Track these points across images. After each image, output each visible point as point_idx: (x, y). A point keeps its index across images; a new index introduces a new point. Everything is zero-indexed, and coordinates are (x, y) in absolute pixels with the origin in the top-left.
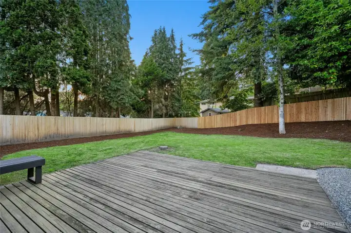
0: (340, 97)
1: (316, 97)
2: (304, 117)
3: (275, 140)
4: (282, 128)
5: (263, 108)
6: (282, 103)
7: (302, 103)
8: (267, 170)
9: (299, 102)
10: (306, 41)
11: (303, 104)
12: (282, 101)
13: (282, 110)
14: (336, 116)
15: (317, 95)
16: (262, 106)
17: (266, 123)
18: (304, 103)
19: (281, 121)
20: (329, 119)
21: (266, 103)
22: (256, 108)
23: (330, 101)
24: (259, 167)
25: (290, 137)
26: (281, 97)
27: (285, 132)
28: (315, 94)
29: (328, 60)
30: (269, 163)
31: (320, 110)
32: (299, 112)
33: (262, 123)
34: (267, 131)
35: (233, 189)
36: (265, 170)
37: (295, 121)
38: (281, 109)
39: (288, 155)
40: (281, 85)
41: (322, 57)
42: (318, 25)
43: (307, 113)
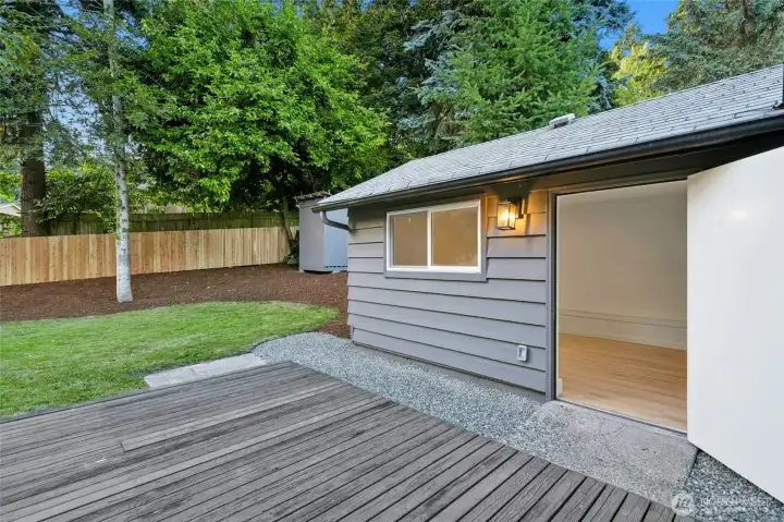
0: (218, 228)
1: (180, 224)
2: (159, 261)
3: (116, 317)
4: (123, 289)
5: (53, 240)
6: (124, 230)
7: (154, 233)
8: (181, 381)
9: (149, 230)
10: (185, 112)
11: (157, 236)
12: (125, 225)
13: (126, 247)
14: (211, 261)
15: (182, 220)
16: (49, 234)
17: (65, 278)
18: (159, 233)
19: (122, 274)
20: (202, 265)
21: (62, 229)
22: (28, 239)
23: (202, 232)
24: (154, 381)
25: (147, 306)
26: (122, 217)
27: (130, 298)
28: (178, 218)
29: (219, 161)
30: (166, 367)
31: (187, 249)
32: (148, 251)
33: (51, 279)
34: (77, 300)
35: (214, 435)
36: (175, 382)
37: (139, 272)
38: (122, 245)
39: (186, 340)
40: (123, 188)
41: (213, 154)
42: (210, 93)
43: (164, 255)
